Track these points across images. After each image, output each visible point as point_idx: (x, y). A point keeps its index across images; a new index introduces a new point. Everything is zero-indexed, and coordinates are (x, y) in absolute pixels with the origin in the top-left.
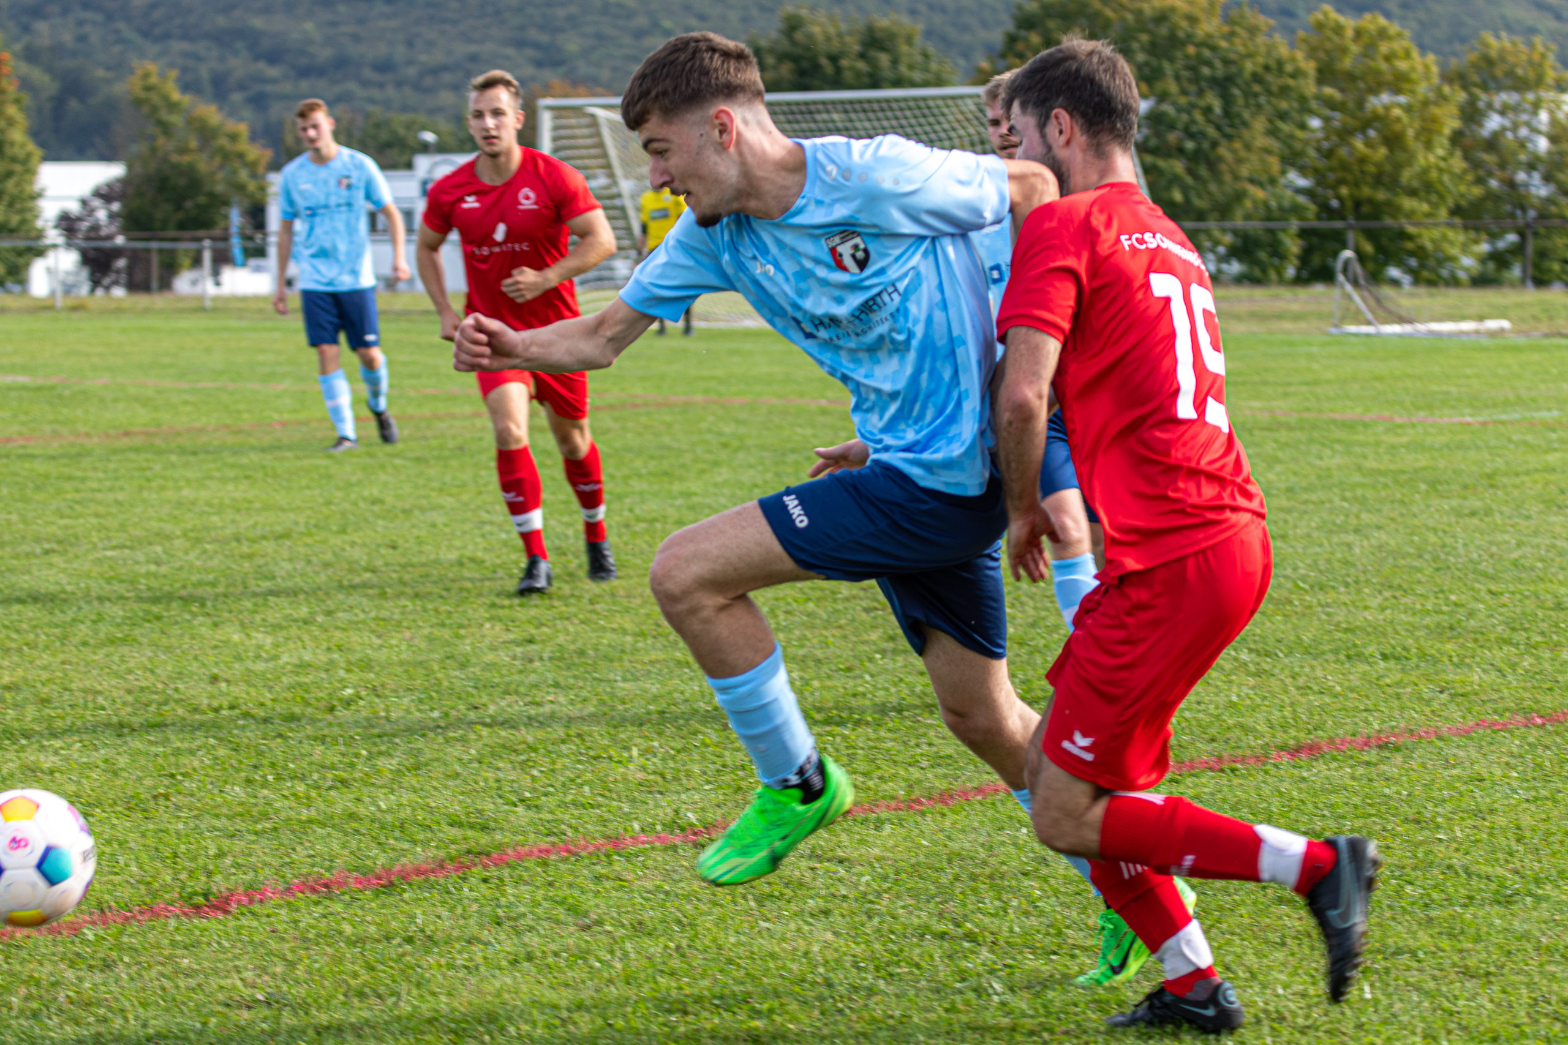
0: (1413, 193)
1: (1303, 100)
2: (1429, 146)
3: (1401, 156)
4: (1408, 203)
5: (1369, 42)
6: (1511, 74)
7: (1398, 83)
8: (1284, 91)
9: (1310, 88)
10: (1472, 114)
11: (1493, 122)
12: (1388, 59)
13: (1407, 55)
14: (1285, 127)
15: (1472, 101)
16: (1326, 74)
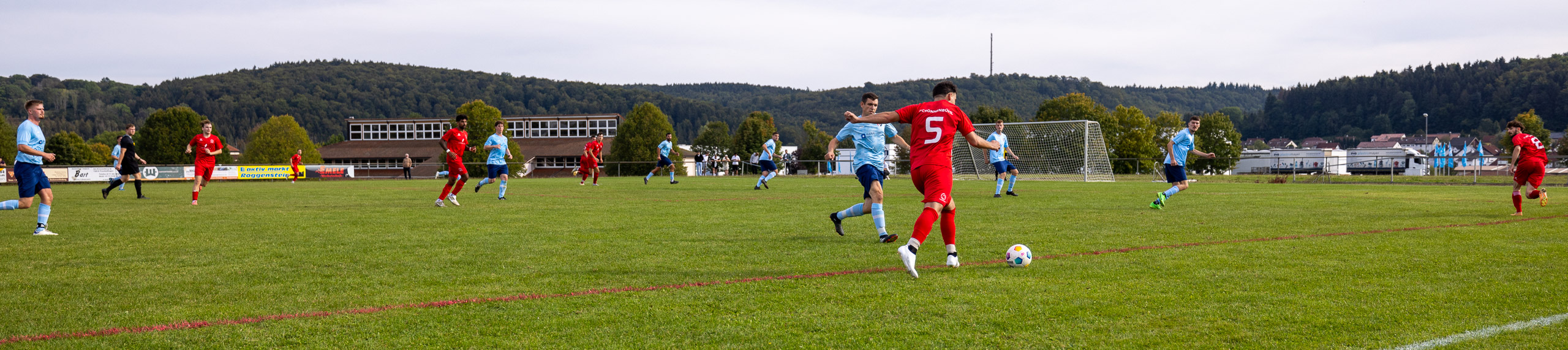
0: (1143, 153)
1: (1115, 128)
2: (1147, 141)
3: (1140, 143)
4: (1142, 156)
5: (1132, 113)
6: (1169, 122)
7: (1139, 124)
8: (1110, 126)
9: (1118, 126)
10: (1159, 133)
11: (1164, 135)
12: (1137, 118)
13: (1142, 117)
14: (1110, 136)
15: (1159, 129)
16: (1121, 122)
